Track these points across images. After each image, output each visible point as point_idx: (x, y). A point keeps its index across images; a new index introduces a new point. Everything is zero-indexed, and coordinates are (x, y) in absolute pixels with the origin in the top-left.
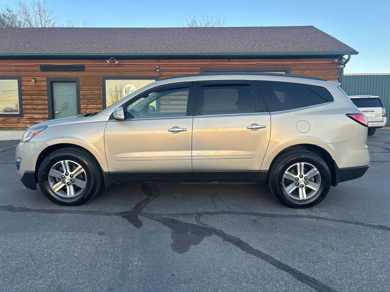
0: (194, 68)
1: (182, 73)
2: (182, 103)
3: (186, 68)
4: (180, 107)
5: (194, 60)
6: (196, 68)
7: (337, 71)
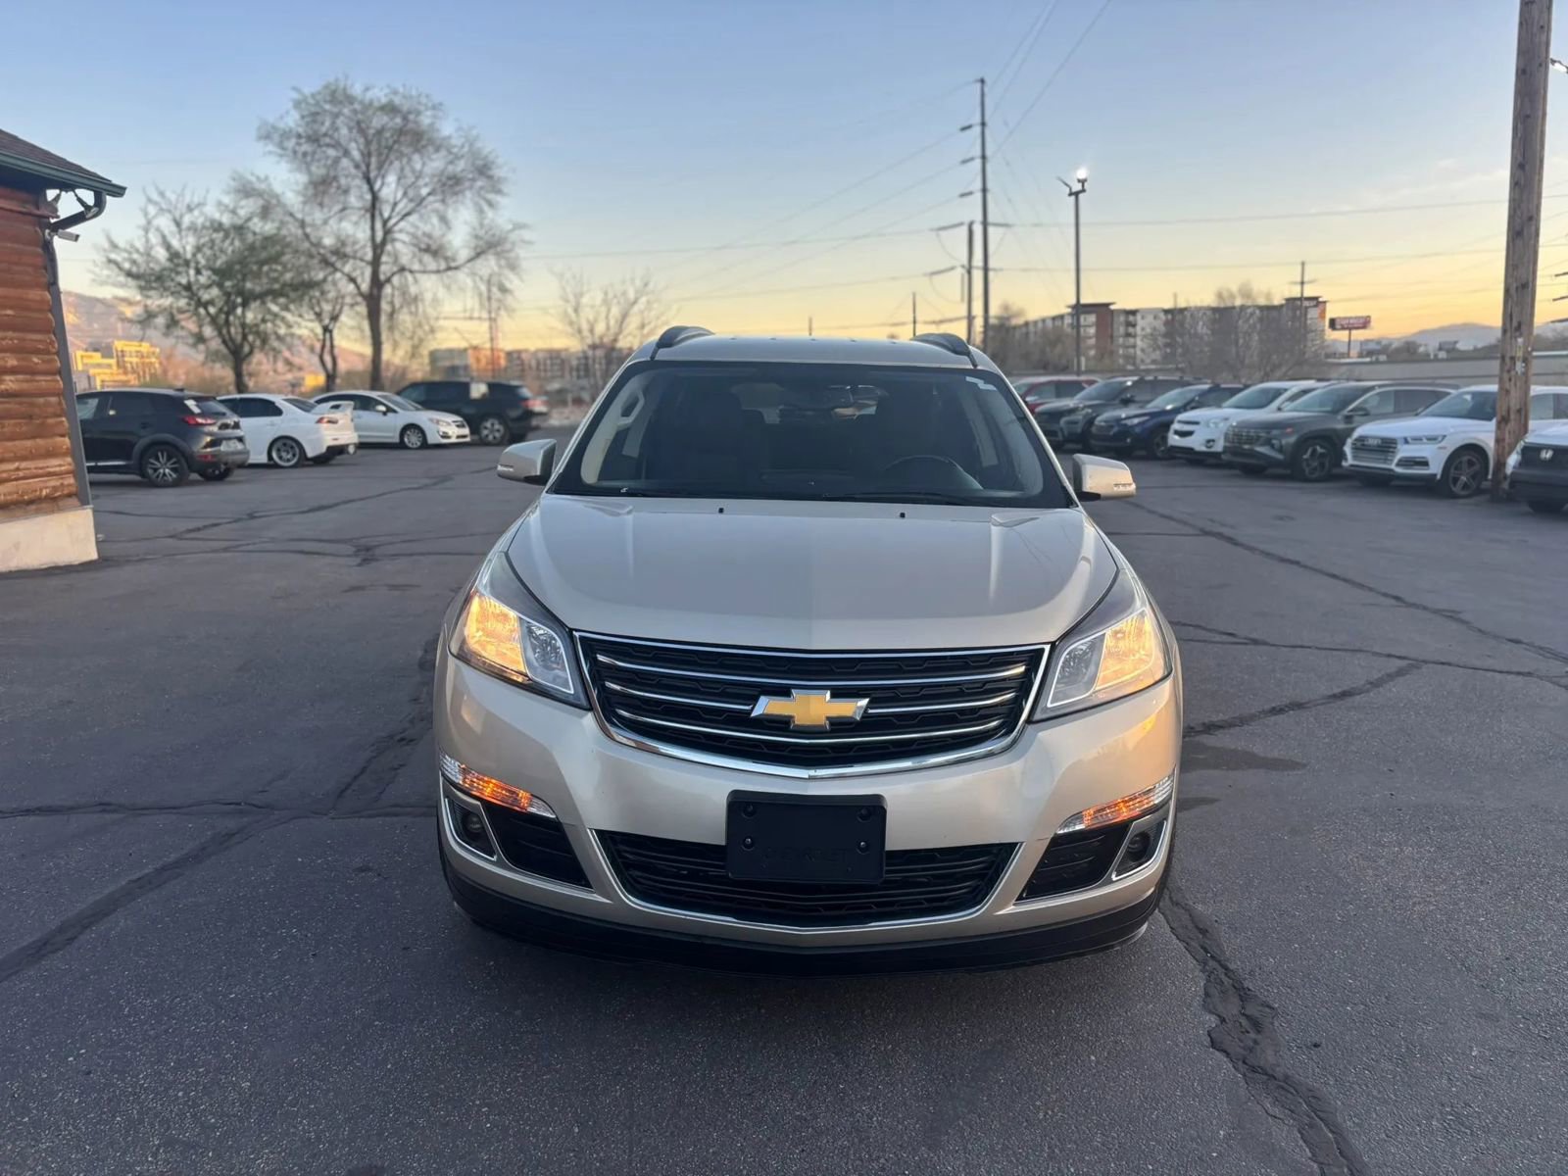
7: (40, 250)
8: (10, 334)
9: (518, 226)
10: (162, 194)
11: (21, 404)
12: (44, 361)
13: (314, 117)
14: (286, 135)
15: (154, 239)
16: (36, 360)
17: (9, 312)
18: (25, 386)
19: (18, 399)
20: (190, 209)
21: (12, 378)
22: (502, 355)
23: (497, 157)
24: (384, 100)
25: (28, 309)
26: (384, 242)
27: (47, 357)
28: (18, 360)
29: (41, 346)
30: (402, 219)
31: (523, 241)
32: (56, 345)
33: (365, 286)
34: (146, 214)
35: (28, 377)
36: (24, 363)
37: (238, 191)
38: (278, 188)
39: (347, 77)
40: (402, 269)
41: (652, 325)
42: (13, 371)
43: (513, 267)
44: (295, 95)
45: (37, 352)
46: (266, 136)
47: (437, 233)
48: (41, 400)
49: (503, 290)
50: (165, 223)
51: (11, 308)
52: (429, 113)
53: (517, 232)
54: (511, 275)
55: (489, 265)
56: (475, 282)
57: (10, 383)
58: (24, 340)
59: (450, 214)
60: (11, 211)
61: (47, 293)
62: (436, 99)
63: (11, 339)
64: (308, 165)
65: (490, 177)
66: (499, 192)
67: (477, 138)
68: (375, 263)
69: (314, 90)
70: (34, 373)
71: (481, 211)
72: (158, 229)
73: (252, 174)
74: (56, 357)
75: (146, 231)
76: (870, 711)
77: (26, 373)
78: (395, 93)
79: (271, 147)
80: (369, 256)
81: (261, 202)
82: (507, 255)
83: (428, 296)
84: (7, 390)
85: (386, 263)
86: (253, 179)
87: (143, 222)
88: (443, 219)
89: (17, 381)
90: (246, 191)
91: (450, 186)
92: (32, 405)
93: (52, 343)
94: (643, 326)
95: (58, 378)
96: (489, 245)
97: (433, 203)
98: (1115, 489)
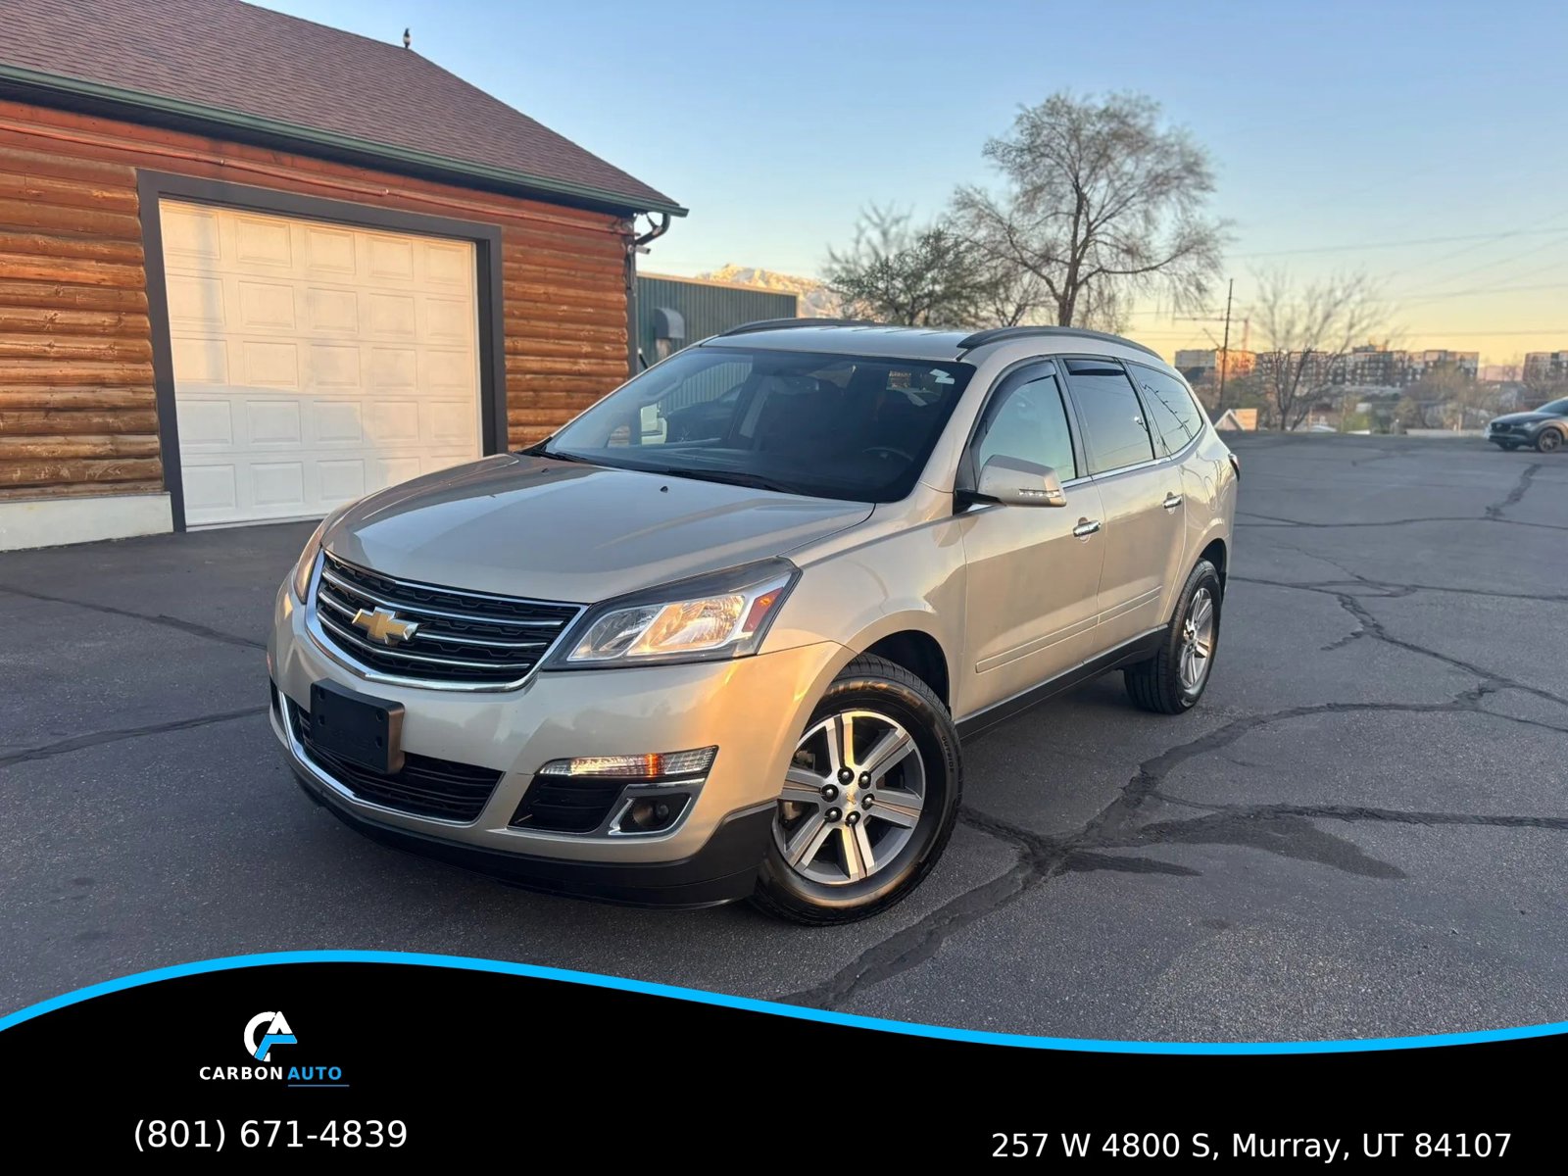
0: (107, 166)
1: (40, 182)
2: (55, 349)
3: (62, 160)
4: (43, 372)
5: (100, 123)
6: (119, 168)
7: (623, 262)
8: (588, 327)
9: (1225, 223)
10: (875, 210)
11: (590, 381)
12: (614, 349)
13: (1035, 129)
14: (1008, 150)
15: (864, 248)
16: (607, 348)
17: (590, 310)
18: (595, 368)
19: (588, 378)
20: (897, 221)
21: (586, 361)
22: (1252, 357)
23: (1208, 152)
24: (1102, 106)
25: (605, 308)
26: (1085, 244)
27: (617, 346)
28: (592, 347)
29: (612, 337)
30: (1104, 221)
31: (1229, 238)
32: (627, 337)
33: (1060, 289)
34: (858, 226)
35: (600, 361)
36: (597, 350)
37: (957, 203)
38: (992, 199)
39: (1068, 89)
40: (1101, 269)
41: (1364, 324)
42: (587, 356)
43: (1214, 265)
44: (1019, 112)
45: (608, 341)
46: (990, 151)
47: (1139, 232)
48: (608, 380)
49: (1200, 288)
50: (875, 236)
51: (590, 306)
52: (1145, 115)
53: (1224, 229)
54: (1211, 274)
55: (1190, 263)
56: (1172, 281)
57: (583, 366)
58: (599, 332)
59: (1155, 214)
60: (603, 232)
61: (624, 296)
62: (1153, 101)
63: (588, 331)
64: (1023, 176)
65: (1199, 174)
66: (1204, 189)
67: (1187, 136)
68: (1075, 264)
69: (1037, 104)
70: (604, 357)
71: (1184, 210)
72: (869, 242)
73: (972, 187)
74: (625, 346)
75: (858, 242)
76: (418, 634)
77: (597, 358)
78: (1114, 98)
79: (994, 162)
80: (1068, 256)
81: (975, 211)
82: (1208, 254)
83: (1121, 296)
84: (579, 370)
85: (1085, 264)
86: (970, 190)
87: (854, 234)
88: (1148, 218)
89: (589, 364)
90: (965, 202)
91: (1158, 185)
92: (599, 383)
93: (623, 334)
94: (1351, 326)
95: (626, 363)
96: (1193, 244)
97: (1137, 204)
98: (1021, 494)
